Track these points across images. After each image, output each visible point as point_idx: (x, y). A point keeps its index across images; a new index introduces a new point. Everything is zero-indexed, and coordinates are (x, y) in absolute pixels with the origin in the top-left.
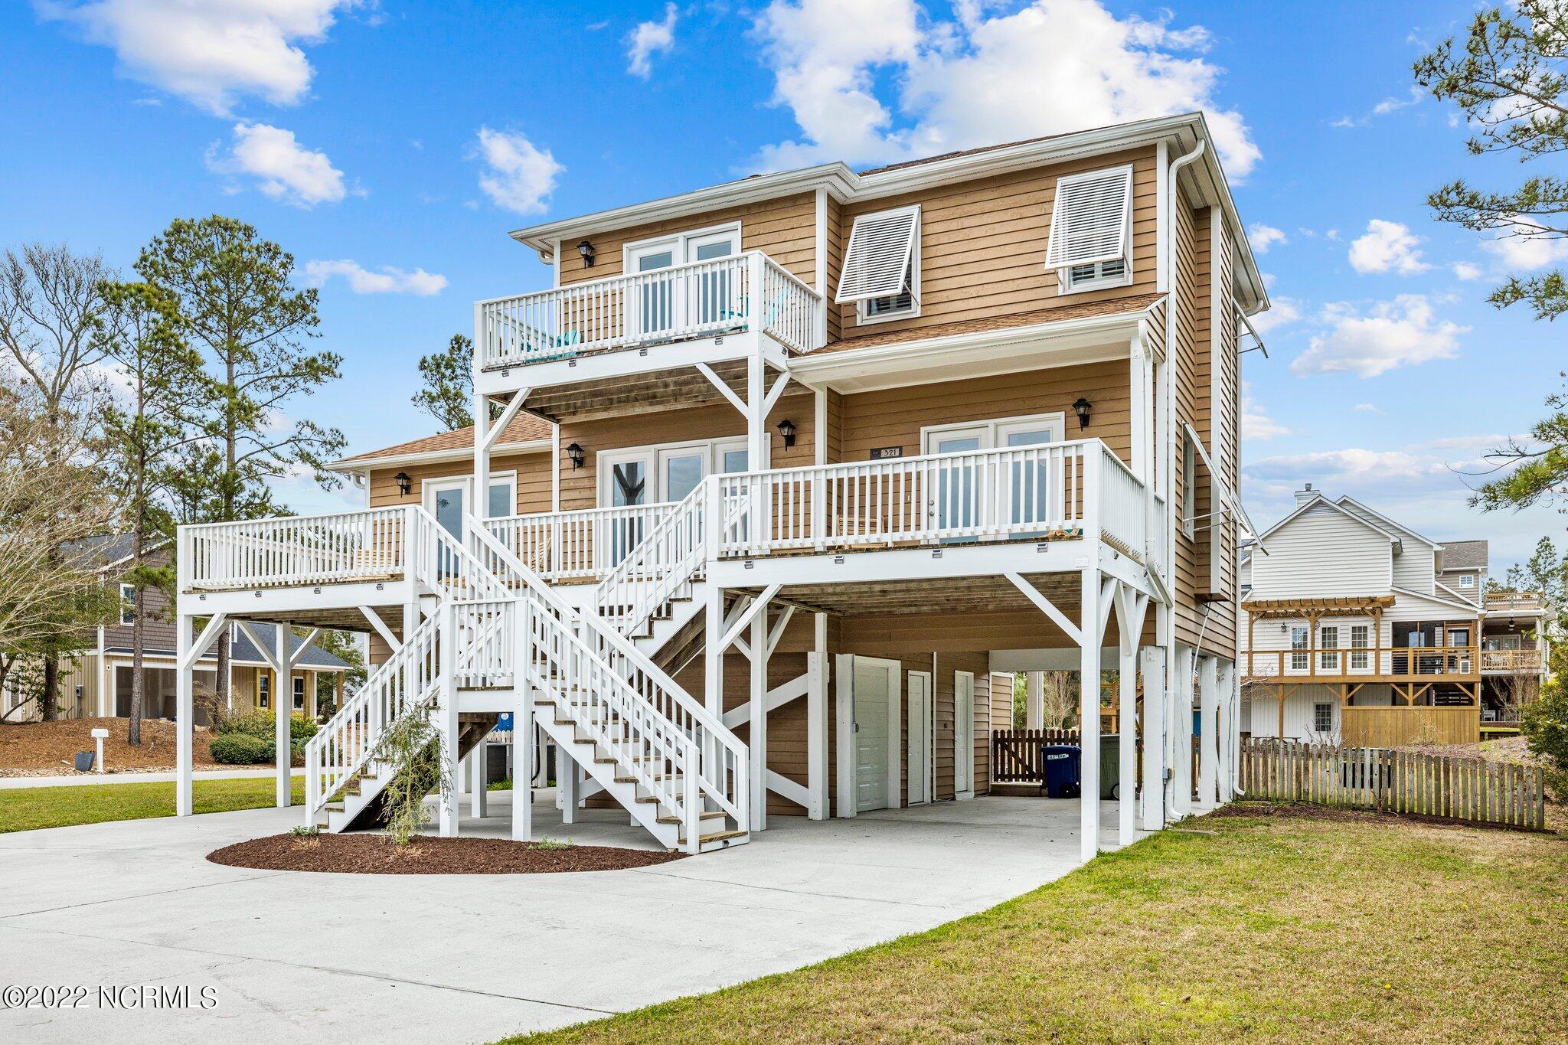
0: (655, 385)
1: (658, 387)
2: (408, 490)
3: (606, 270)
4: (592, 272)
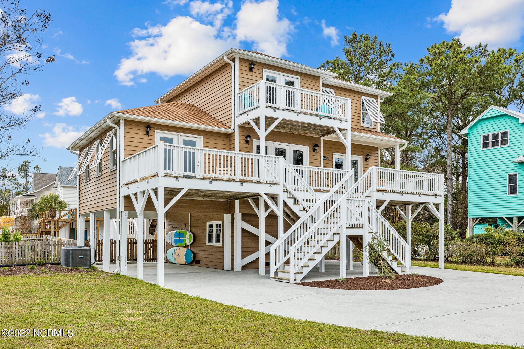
0: (295, 125)
1: (296, 126)
2: (147, 133)
3: (256, 75)
4: (251, 73)
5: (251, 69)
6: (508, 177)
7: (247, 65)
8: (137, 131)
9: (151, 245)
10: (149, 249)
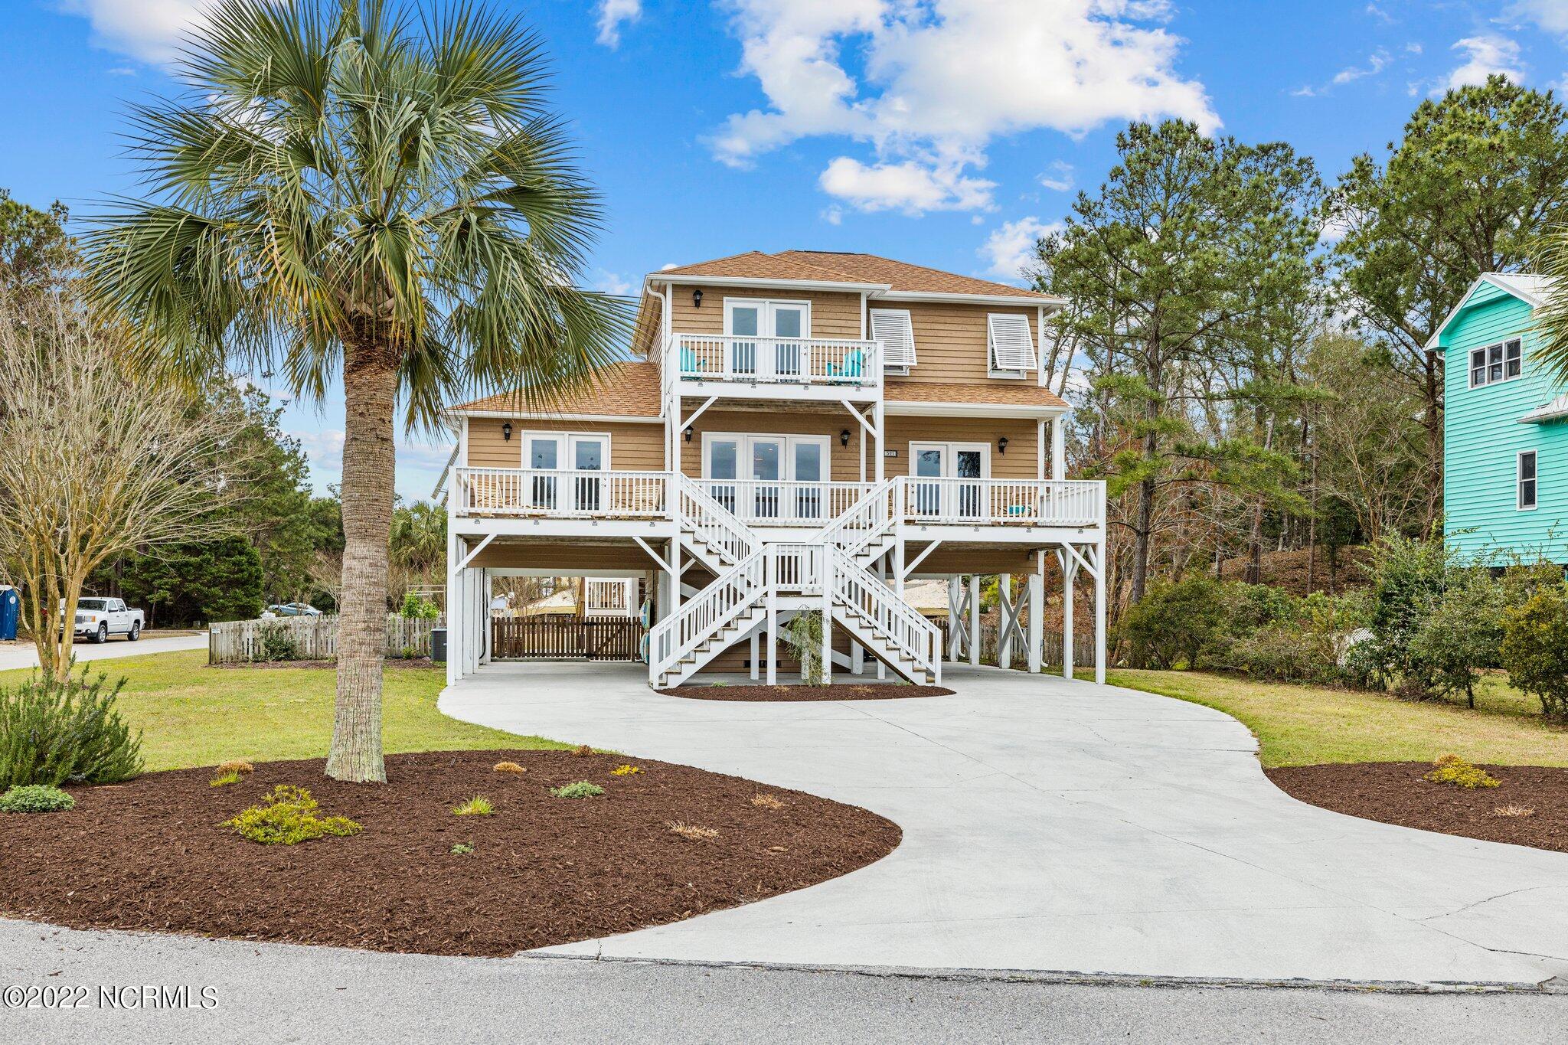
2: (507, 437)
3: (709, 311)
4: (700, 310)
5: (697, 304)
6: (1518, 459)
7: (690, 295)
8: (491, 435)
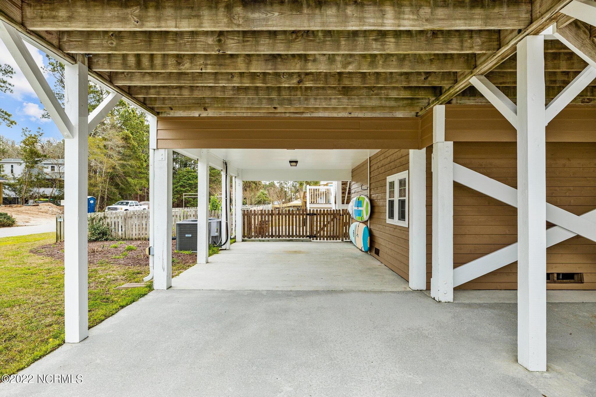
9: (331, 217)
10: (328, 223)
